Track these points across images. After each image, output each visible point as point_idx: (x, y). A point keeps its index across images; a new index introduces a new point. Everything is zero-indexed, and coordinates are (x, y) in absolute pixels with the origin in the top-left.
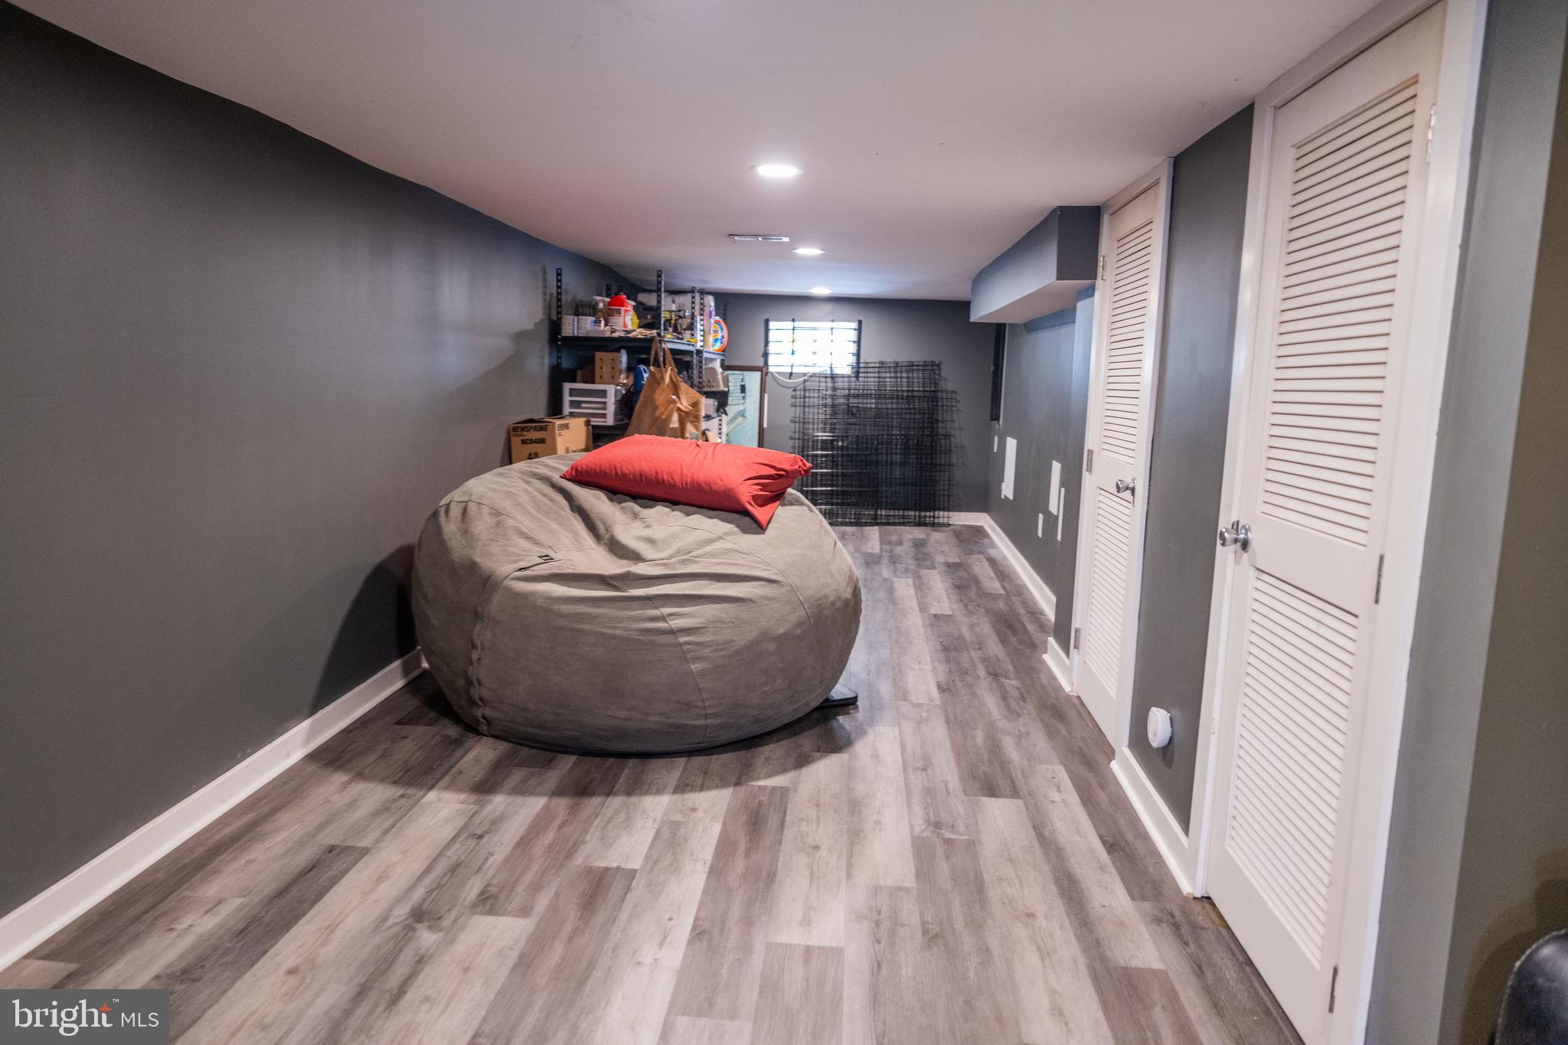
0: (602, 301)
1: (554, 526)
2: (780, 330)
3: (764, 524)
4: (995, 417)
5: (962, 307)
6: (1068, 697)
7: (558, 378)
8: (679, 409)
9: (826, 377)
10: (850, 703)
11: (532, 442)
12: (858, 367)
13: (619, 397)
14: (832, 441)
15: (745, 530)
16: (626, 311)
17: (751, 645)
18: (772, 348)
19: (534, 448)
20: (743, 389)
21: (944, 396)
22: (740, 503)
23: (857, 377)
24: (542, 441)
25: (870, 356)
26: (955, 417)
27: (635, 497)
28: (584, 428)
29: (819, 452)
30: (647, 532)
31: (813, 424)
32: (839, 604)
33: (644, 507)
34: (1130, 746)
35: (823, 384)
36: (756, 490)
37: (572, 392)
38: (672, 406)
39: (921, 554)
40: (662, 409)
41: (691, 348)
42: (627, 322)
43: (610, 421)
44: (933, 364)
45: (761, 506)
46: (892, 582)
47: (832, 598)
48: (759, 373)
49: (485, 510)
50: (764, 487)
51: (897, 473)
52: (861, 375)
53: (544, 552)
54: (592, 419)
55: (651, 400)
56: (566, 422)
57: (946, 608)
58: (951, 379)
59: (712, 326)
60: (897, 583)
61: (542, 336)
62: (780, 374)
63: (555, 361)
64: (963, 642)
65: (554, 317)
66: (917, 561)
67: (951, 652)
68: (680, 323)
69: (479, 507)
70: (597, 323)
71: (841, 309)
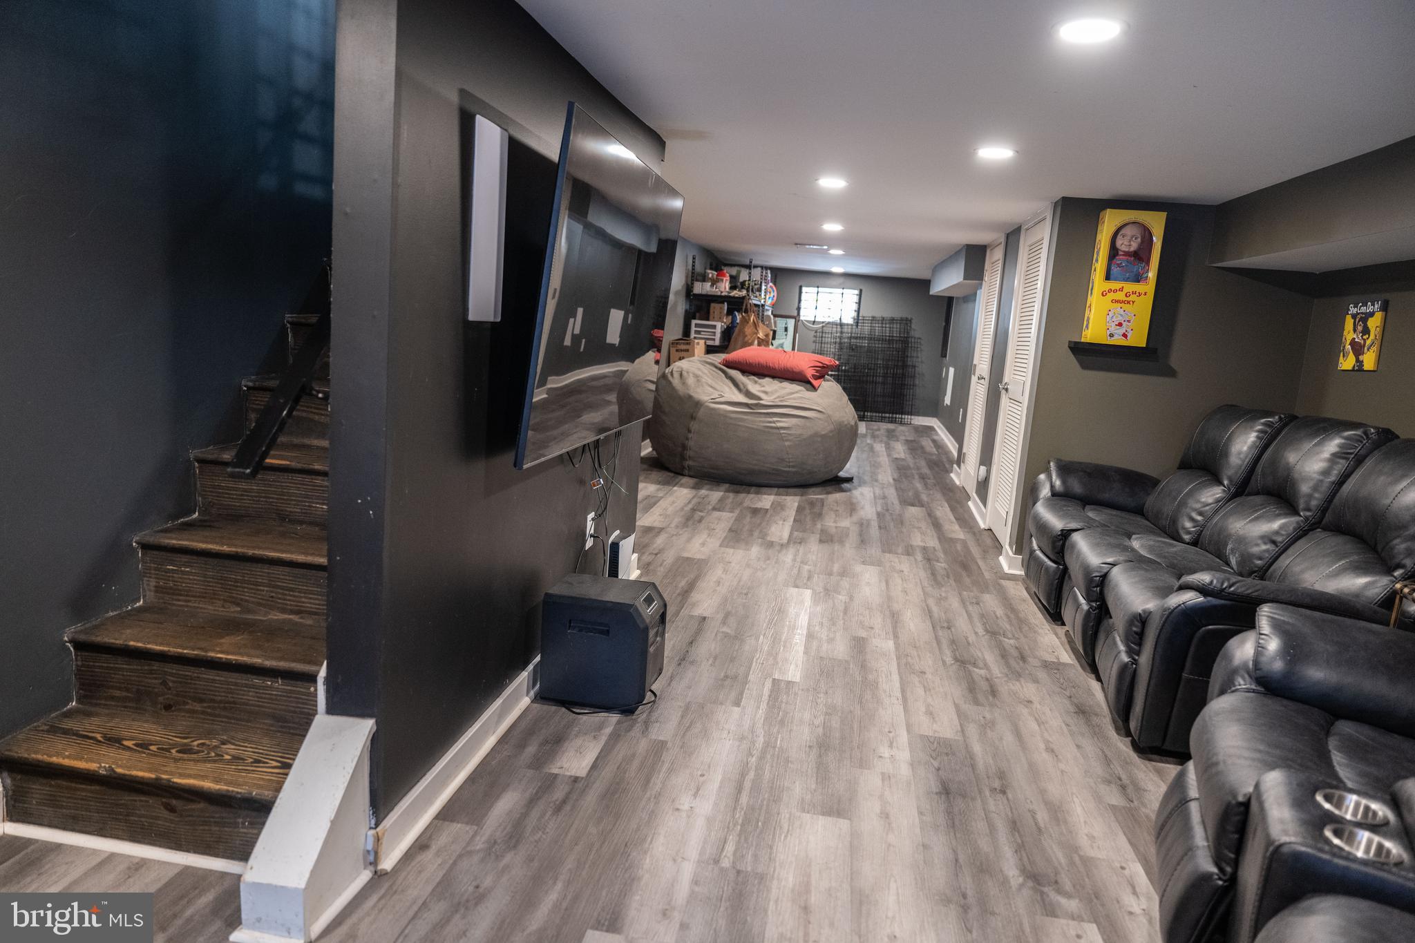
0: (711, 274)
1: (721, 383)
2: (809, 293)
3: (817, 387)
4: (944, 355)
5: (926, 284)
6: (958, 487)
7: (688, 317)
8: (758, 338)
9: (837, 324)
10: (849, 480)
11: (682, 350)
12: (858, 319)
13: (723, 330)
14: (841, 366)
15: (807, 390)
16: (726, 280)
18: (803, 305)
19: (682, 354)
20: (786, 329)
21: (913, 340)
22: (805, 376)
23: (857, 326)
24: (687, 350)
25: (866, 313)
26: (919, 355)
27: (754, 374)
28: (704, 346)
29: (835, 373)
30: (763, 389)
32: (849, 426)
33: (760, 378)
34: (976, 493)
35: (835, 329)
36: (814, 372)
37: (697, 325)
38: (754, 336)
39: (891, 435)
40: (749, 337)
41: (759, 303)
42: (724, 287)
43: (717, 343)
44: (907, 319)
45: (816, 379)
46: (873, 445)
47: (846, 423)
48: (794, 320)
49: (691, 375)
50: (817, 371)
51: (879, 390)
52: (859, 324)
53: (720, 393)
54: (708, 342)
55: (742, 332)
56: (696, 341)
57: (902, 456)
58: (918, 330)
59: (769, 289)
60: (875, 445)
61: (684, 293)
62: (807, 321)
63: (688, 307)
64: (908, 468)
65: (690, 283)
66: (888, 437)
67: (902, 471)
68: (756, 287)
69: (688, 372)
70: (712, 285)
71: (849, 282)
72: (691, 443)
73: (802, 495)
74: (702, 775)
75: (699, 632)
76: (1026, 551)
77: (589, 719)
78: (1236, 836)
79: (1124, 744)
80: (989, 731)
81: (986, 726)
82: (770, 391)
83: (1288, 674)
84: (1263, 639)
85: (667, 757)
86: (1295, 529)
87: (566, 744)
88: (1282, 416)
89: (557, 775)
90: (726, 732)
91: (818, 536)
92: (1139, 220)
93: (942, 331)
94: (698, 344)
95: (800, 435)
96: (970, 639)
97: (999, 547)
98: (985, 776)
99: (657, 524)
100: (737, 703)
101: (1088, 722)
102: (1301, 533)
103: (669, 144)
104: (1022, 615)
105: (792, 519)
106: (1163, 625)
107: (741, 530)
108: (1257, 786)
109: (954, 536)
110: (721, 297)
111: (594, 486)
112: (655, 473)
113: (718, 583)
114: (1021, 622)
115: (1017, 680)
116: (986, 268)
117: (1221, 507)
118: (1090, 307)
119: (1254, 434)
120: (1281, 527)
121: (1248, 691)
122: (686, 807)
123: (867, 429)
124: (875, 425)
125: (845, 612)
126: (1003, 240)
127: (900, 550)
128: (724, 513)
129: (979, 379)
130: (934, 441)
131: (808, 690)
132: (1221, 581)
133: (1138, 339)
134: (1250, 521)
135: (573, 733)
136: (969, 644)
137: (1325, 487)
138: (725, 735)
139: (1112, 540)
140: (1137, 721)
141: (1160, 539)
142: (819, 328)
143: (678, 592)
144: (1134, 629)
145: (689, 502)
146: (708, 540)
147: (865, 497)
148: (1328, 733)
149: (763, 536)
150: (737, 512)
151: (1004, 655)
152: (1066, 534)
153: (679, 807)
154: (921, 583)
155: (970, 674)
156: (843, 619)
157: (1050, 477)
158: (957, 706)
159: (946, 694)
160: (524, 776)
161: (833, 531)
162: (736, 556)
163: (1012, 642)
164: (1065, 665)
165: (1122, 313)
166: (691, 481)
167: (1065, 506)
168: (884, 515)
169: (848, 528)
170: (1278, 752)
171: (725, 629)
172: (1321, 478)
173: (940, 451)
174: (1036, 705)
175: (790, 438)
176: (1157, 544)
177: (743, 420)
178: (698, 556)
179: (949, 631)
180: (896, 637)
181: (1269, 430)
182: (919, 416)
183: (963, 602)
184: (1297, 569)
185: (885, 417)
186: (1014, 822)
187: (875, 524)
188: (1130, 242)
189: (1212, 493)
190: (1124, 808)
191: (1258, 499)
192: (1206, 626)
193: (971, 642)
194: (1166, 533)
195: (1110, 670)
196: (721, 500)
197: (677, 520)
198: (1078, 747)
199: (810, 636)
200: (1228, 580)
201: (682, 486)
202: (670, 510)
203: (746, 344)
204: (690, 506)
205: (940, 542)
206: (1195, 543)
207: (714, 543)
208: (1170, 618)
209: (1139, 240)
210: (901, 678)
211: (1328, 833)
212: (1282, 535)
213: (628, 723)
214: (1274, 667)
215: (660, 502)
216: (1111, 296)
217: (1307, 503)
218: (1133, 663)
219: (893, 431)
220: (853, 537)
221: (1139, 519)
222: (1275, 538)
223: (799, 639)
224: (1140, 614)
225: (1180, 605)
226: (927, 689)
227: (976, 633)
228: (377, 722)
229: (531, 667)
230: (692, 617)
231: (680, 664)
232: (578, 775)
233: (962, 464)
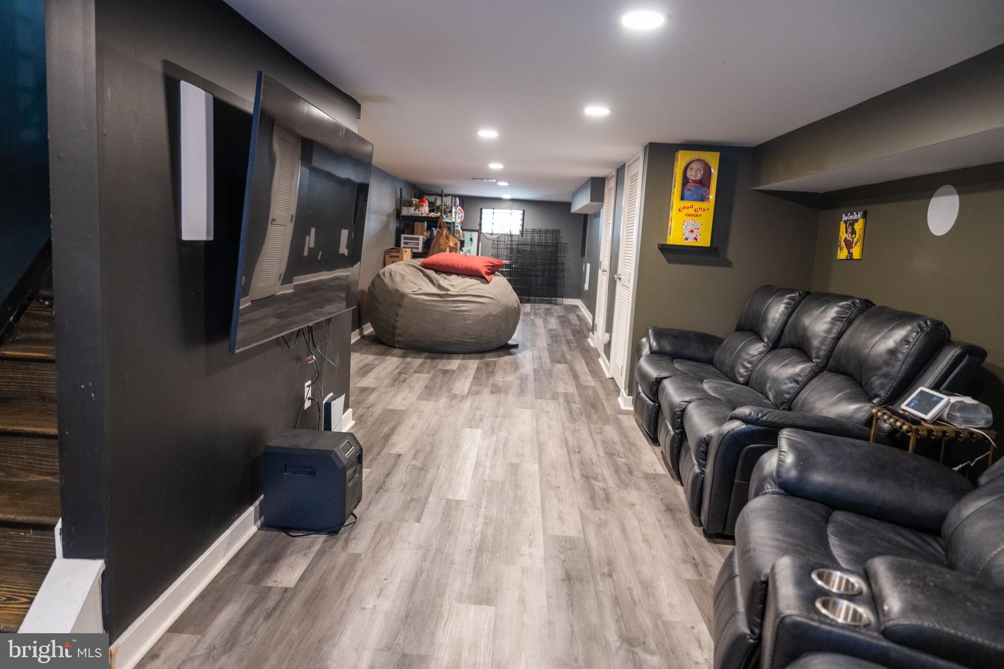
0: (415, 201)
1: (420, 280)
2: (487, 213)
3: (489, 280)
4: (583, 255)
5: (568, 205)
6: (592, 348)
7: (399, 232)
8: (450, 246)
9: (508, 235)
10: (516, 346)
11: (394, 257)
12: (523, 231)
13: (424, 241)
14: (510, 264)
15: (483, 283)
16: (426, 205)
17: (486, 317)
18: (483, 221)
19: (395, 259)
20: (471, 240)
21: (562, 245)
22: (482, 274)
23: (522, 236)
24: (398, 257)
25: (529, 226)
26: (566, 255)
27: (445, 273)
28: (410, 253)
29: (504, 270)
30: (450, 283)
31: (502, 256)
32: (513, 308)
33: (448, 276)
34: (604, 352)
35: (506, 239)
36: (486, 270)
37: (405, 238)
38: (447, 245)
39: (548, 312)
40: (443, 246)
41: (450, 221)
42: (425, 210)
43: (420, 250)
44: (557, 230)
45: (488, 275)
46: (534, 320)
47: (511, 306)
48: (477, 233)
49: (398, 274)
50: (489, 269)
51: (539, 280)
52: (524, 235)
53: (419, 287)
54: (413, 250)
55: (438, 242)
56: (404, 250)
57: (555, 327)
58: (565, 238)
59: (458, 211)
60: (536, 320)
61: (395, 215)
62: (486, 233)
63: (398, 226)
64: (559, 335)
65: (399, 208)
66: (546, 314)
67: (554, 337)
68: (448, 210)
69: (395, 273)
70: (415, 210)
71: (515, 205)
72: (399, 324)
73: (481, 359)
74: (386, 579)
75: (394, 466)
76: (635, 393)
77: (301, 540)
78: (761, 606)
79: (698, 532)
80: (602, 529)
81: (601, 525)
82: (455, 284)
83: (800, 479)
84: (782, 455)
85: (359, 567)
86: (810, 372)
87: (281, 562)
88: (801, 292)
89: (271, 587)
90: (407, 543)
91: (490, 388)
92: (701, 158)
93: (581, 237)
94: (406, 251)
95: (478, 315)
96: (594, 460)
97: (618, 391)
98: (598, 564)
99: (372, 385)
100: (418, 520)
101: (674, 517)
102: (814, 374)
103: (364, 106)
104: (632, 440)
105: (472, 376)
106: (719, 446)
107: (434, 387)
108: (773, 568)
109: (587, 384)
110: (422, 217)
111: (309, 361)
112: (374, 346)
113: (413, 427)
114: (630, 445)
115: (625, 489)
116: (605, 193)
117: (763, 357)
118: (671, 219)
119: (783, 306)
120: (802, 370)
121: (773, 493)
122: (370, 606)
123: (531, 309)
124: (537, 306)
125: (505, 445)
126: (615, 173)
127: (548, 396)
128: (422, 375)
129: (602, 271)
130: (578, 316)
131: (472, 506)
132: (756, 413)
133: (705, 241)
134: (781, 367)
135: (289, 552)
136: (593, 463)
137: (829, 341)
138: (406, 546)
139: (690, 385)
140: (705, 516)
141: (725, 382)
142: (495, 238)
143: (382, 436)
144: (702, 449)
145: (397, 367)
146: (408, 395)
147: (526, 359)
148: (827, 521)
149: (450, 390)
150: (432, 373)
151: (617, 471)
152: (659, 381)
153: (365, 606)
154: (561, 419)
155: (592, 486)
156: (503, 450)
157: (649, 340)
158: (581, 511)
159: (573, 502)
160: (245, 591)
161: (501, 384)
162: (428, 407)
163: (623, 460)
164: (659, 475)
165: (693, 223)
166: (400, 352)
167: (658, 361)
168: (538, 371)
169: (512, 382)
170: (790, 540)
171: (415, 463)
172: (826, 335)
173: (582, 323)
174: (638, 507)
175: (472, 318)
176: (720, 385)
177: (436, 306)
178: (400, 408)
179: (579, 455)
180: (540, 461)
181: (793, 303)
182: (568, 298)
183: (591, 432)
184: (811, 400)
185: (544, 300)
186: (616, 598)
187: (531, 377)
188: (696, 173)
189: (756, 348)
190: (695, 580)
191: (786, 351)
192: (748, 445)
193: (594, 462)
194: (728, 377)
195: (688, 478)
196: (421, 365)
197: (387, 381)
198: (665, 536)
199: (478, 465)
200: (762, 412)
201: (393, 355)
202: (383, 373)
203: (440, 251)
204: (398, 370)
205: (577, 388)
206: (746, 384)
207: (412, 397)
208: (724, 441)
209: (702, 172)
210: (542, 493)
211: (818, 605)
212: (802, 376)
213: (332, 542)
214: (790, 475)
215: (376, 368)
216: (685, 211)
217: (818, 353)
218: (701, 474)
219: (549, 309)
220: (515, 388)
221: (710, 367)
222: (797, 378)
223: (469, 468)
224: (705, 438)
225: (730, 431)
226: (560, 500)
227: (598, 455)
228: (105, 562)
229: (257, 503)
230: (390, 454)
231: (377, 492)
232: (287, 586)
233: (595, 332)
